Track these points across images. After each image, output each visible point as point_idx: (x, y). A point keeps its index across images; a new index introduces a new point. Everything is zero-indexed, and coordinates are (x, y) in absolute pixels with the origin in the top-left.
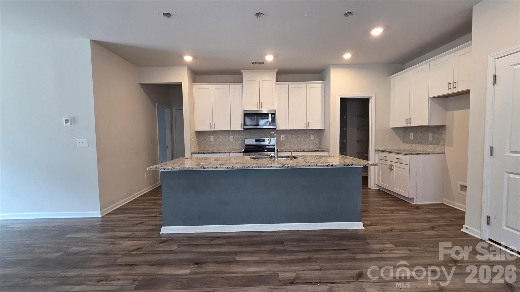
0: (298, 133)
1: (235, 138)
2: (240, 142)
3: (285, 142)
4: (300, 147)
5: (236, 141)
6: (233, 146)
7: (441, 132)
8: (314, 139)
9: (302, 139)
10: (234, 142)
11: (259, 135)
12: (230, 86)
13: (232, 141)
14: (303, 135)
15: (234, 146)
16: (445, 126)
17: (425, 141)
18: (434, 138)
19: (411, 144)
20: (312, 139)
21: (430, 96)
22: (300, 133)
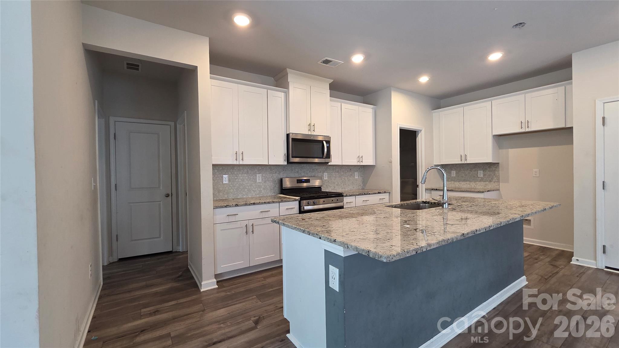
0: (342, 170)
1: (263, 178)
2: (271, 183)
3: (328, 182)
4: (344, 188)
5: (265, 182)
6: (260, 191)
7: (494, 169)
8: (357, 177)
9: (346, 178)
10: (261, 184)
11: (298, 172)
12: (267, 91)
13: (260, 183)
14: (347, 172)
15: (263, 191)
16: (498, 163)
17: (475, 179)
18: (484, 175)
19: (453, 182)
20: (356, 178)
21: (494, 134)
22: (344, 170)
